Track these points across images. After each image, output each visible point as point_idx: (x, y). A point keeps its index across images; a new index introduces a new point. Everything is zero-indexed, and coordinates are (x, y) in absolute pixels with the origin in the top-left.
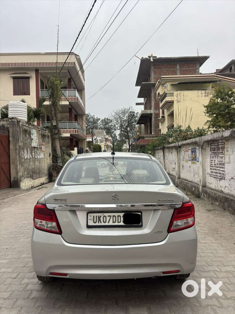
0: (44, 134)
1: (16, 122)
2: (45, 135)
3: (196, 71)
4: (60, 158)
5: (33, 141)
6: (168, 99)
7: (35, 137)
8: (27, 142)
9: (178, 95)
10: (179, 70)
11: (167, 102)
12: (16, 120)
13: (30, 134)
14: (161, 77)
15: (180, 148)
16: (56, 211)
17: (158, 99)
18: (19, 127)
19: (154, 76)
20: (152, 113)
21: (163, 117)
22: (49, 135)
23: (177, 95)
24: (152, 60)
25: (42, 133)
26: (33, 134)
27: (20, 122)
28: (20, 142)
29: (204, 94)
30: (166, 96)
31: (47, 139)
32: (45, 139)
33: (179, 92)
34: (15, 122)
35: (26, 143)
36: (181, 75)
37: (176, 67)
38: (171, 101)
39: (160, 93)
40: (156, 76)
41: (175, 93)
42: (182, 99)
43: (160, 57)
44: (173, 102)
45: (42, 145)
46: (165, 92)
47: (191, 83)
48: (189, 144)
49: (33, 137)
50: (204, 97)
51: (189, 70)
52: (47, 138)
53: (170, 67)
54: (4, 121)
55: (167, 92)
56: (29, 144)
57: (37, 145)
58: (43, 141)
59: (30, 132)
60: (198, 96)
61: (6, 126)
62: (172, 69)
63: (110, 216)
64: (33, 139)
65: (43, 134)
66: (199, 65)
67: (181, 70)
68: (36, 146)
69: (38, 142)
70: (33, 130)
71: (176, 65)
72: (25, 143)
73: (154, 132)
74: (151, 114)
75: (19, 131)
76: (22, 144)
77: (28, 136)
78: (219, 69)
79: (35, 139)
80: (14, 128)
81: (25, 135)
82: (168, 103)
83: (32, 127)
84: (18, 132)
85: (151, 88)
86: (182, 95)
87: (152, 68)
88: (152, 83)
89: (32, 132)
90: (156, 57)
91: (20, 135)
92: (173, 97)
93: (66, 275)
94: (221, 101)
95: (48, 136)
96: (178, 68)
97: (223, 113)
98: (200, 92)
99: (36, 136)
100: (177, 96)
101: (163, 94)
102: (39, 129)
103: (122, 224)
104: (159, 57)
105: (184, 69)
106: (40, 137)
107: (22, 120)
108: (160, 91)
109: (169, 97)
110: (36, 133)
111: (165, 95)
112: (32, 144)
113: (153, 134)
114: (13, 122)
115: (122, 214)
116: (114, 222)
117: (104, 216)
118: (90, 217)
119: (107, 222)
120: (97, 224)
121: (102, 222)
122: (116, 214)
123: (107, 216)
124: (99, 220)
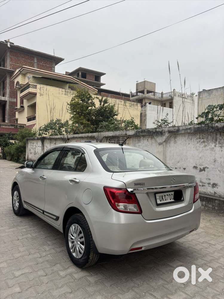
3: (52, 69)
6: (31, 90)
9: (42, 88)
10: (36, 64)
11: (30, 93)
14: (23, 66)
15: (69, 140)
16: (136, 194)
17: (16, 87)
19: (10, 63)
20: (7, 101)
21: (22, 107)
23: (40, 88)
24: (9, 45)
29: (64, 93)
30: (30, 87)
33: (42, 86)
36: (38, 68)
37: (33, 60)
38: (34, 93)
39: (20, 82)
40: (12, 63)
41: (39, 86)
42: (45, 93)
43: (18, 45)
44: (36, 94)
46: (28, 83)
47: (54, 80)
48: (83, 137)
50: (64, 95)
51: (46, 66)
53: (27, 58)
55: (30, 83)
60: (59, 93)
62: (29, 61)
63: (168, 195)
66: (55, 64)
67: (38, 64)
71: (34, 57)
73: (9, 121)
74: (5, 102)
78: (68, 72)
82: (30, 95)
85: (6, 74)
86: (45, 89)
87: (8, 54)
88: (8, 70)
90: (13, 44)
92: (36, 90)
93: (141, 248)
94: (81, 102)
96: (36, 61)
97: (85, 112)
98: (61, 89)
100: (40, 90)
101: (26, 84)
104: (16, 45)
105: (42, 64)
108: (20, 80)
109: (32, 89)
111: (28, 86)
113: (7, 122)
116: (170, 200)
117: (165, 195)
118: (157, 197)
119: (167, 199)
120: (162, 202)
121: (164, 200)
122: (170, 193)
123: (166, 195)
124: (163, 199)
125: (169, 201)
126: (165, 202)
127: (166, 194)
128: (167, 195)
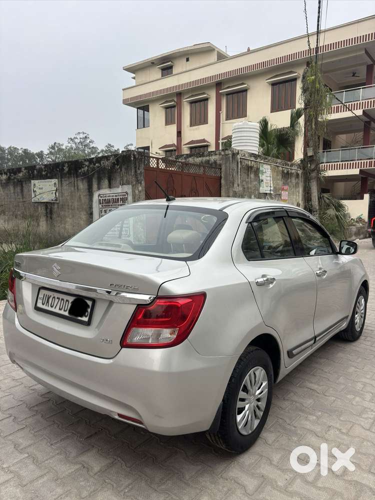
0: (288, 172)
1: (231, 155)
2: (291, 173)
4: (317, 211)
5: (264, 184)
7: (267, 176)
8: (250, 185)
12: (230, 152)
13: (257, 172)
18: (236, 163)
22: (300, 172)
25: (283, 171)
26: (263, 173)
27: (238, 154)
28: (236, 185)
31: (294, 180)
32: (289, 180)
34: (229, 154)
35: (248, 188)
45: (283, 189)
49: (262, 177)
52: (294, 178)
54: (216, 155)
56: (254, 188)
57: (271, 190)
58: (284, 184)
59: (258, 169)
61: (218, 162)
64: (262, 181)
65: (286, 171)
68: (269, 192)
69: (272, 186)
70: (265, 166)
72: (245, 187)
75: (236, 169)
76: (241, 189)
77: (252, 176)
79: (267, 180)
80: (228, 165)
81: (248, 175)
83: (262, 161)
84: (233, 170)
89: (261, 169)
91: (237, 176)
95: (298, 175)
99: (269, 175)
102: (276, 163)
103: (66, 314)
106: (280, 177)
107: (242, 151)
110: (269, 170)
112: (261, 188)
114: (227, 155)
115: (71, 299)
116: (60, 309)
117: (54, 297)
118: (41, 296)
119: (54, 306)
120: (44, 307)
121: (50, 306)
122: (66, 297)
123: (56, 298)
124: (48, 302)
125: (57, 310)
126: (49, 309)
127: (57, 295)
128: (58, 298)
